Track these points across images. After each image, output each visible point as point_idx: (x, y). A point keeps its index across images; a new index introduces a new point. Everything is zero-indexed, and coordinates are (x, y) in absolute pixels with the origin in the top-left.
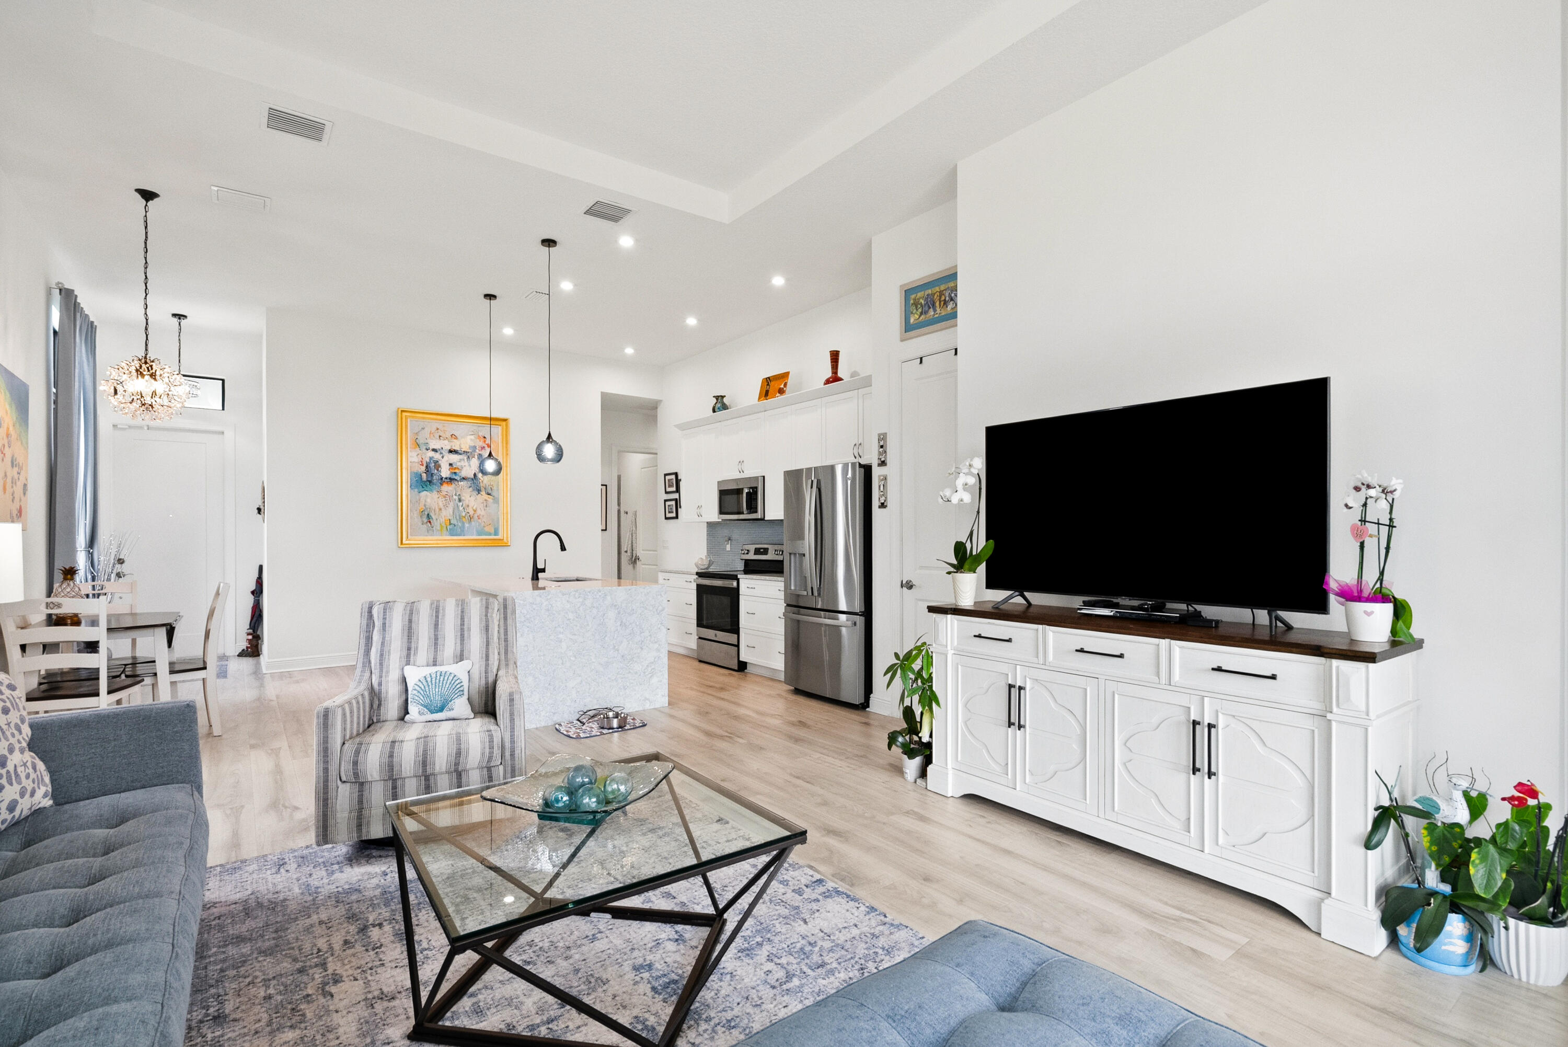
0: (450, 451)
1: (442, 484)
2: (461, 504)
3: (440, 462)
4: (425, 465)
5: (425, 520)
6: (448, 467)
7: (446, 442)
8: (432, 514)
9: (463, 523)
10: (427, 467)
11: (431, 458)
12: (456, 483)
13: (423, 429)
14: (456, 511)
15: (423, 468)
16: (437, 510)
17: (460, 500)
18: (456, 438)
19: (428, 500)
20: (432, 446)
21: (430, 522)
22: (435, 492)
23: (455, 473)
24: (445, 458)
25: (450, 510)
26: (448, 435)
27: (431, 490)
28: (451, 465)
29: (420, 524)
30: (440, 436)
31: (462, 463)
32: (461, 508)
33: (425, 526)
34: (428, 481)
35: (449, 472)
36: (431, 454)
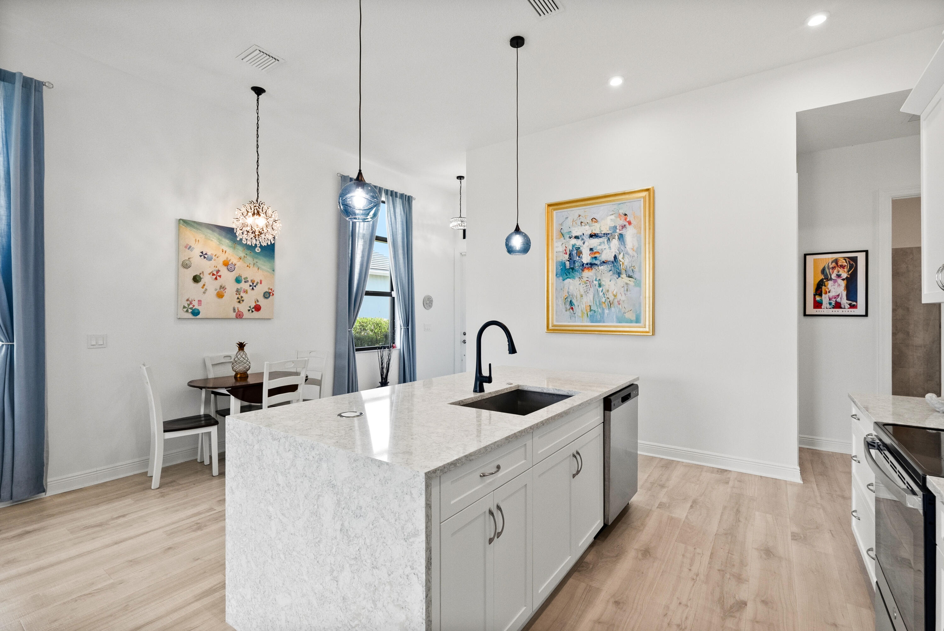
0: (591, 236)
1: (583, 270)
2: (601, 289)
3: (581, 248)
4: (568, 253)
5: (568, 307)
6: (589, 252)
7: (587, 227)
8: (574, 301)
9: (603, 309)
10: (570, 255)
11: (573, 246)
12: (596, 267)
13: (567, 218)
14: (596, 296)
15: (567, 256)
16: (579, 296)
17: (600, 286)
18: (597, 221)
19: (571, 288)
20: (574, 234)
21: (572, 308)
22: (577, 279)
23: (595, 257)
24: (586, 243)
25: (591, 296)
26: (589, 220)
27: (574, 278)
28: (591, 249)
29: (564, 310)
30: (581, 223)
31: (602, 247)
32: (601, 294)
33: (568, 312)
34: (570, 268)
35: (589, 258)
36: (574, 241)
